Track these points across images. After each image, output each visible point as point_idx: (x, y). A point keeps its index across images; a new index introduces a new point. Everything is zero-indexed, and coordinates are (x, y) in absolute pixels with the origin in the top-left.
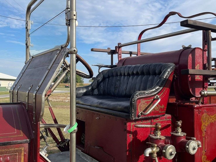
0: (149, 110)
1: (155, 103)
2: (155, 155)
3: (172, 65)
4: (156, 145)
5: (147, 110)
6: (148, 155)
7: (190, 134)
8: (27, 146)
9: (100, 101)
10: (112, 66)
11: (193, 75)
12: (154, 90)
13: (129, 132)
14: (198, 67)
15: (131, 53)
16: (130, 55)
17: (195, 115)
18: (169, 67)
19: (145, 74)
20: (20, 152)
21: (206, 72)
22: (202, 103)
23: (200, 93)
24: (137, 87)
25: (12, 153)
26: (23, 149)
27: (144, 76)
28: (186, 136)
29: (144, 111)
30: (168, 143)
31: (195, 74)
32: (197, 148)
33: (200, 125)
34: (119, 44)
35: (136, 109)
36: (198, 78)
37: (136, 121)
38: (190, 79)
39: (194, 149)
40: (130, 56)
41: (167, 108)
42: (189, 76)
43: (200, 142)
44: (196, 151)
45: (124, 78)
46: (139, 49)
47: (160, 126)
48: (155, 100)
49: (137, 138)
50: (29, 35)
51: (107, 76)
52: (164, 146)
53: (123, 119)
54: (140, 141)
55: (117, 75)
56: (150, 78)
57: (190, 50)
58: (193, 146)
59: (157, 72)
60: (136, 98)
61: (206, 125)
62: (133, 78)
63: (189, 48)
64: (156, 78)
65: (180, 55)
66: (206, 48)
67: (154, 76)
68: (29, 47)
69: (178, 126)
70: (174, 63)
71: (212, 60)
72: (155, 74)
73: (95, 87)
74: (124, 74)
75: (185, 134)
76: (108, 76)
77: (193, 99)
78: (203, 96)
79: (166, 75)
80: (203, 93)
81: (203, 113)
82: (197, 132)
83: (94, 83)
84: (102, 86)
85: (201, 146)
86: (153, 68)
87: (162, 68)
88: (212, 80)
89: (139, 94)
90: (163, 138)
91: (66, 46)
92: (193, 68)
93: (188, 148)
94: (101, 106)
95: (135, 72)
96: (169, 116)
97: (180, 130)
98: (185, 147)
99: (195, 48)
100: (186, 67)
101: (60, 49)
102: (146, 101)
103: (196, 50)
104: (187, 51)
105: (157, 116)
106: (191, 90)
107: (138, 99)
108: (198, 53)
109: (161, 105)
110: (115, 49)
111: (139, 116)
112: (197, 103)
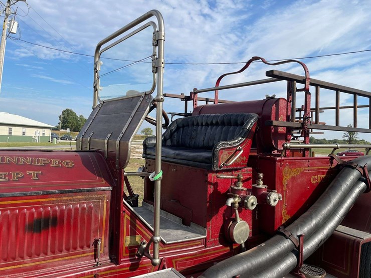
0: (231, 161)
1: (237, 154)
2: (237, 205)
3: (256, 116)
4: (238, 195)
5: (229, 162)
6: (230, 205)
7: (271, 187)
8: (109, 194)
9: (177, 152)
10: (186, 115)
11: (277, 127)
12: (237, 141)
13: (210, 183)
14: (282, 118)
15: (207, 100)
16: (205, 102)
17: (277, 168)
18: (252, 118)
19: (226, 124)
20: (103, 199)
21: (290, 124)
22: (285, 157)
23: (283, 146)
24: (217, 137)
25: (96, 199)
26: (106, 196)
27: (225, 126)
28: (267, 188)
29: (226, 162)
30: (249, 194)
31: (279, 125)
32: (278, 200)
33: (282, 178)
34: (194, 89)
35: (218, 160)
36: (281, 130)
37: (217, 172)
38: (273, 131)
39: (275, 201)
40: (206, 104)
41: (248, 161)
42: (272, 127)
43: (280, 195)
44: (276, 202)
45: (202, 128)
46: (216, 96)
47: (242, 177)
48: (237, 151)
49: (217, 190)
50: (98, 77)
51: (181, 125)
52: (246, 197)
53: (204, 170)
54: (220, 193)
55: (193, 125)
56: (232, 128)
57: (275, 100)
58: (274, 198)
59: (239, 122)
60: (219, 148)
61: (288, 178)
62: (212, 128)
63: (273, 98)
64: (237, 128)
65: (264, 105)
66: (290, 99)
67: (236, 127)
68: (99, 90)
69: (260, 178)
70: (257, 114)
71: (297, 111)
72: (236, 124)
73: (168, 137)
74: (202, 124)
75: (267, 187)
76: (183, 124)
77: (276, 152)
78: (286, 149)
79: (249, 126)
80: (286, 145)
81: (284, 167)
82: (278, 185)
83: (167, 133)
84: (176, 137)
85: (281, 199)
86: (234, 118)
87: (245, 119)
88: (295, 133)
89: (222, 144)
90: (245, 189)
91: (151, 93)
92: (277, 119)
93: (269, 200)
94: (179, 157)
95: (214, 122)
96: (251, 168)
97: (261, 182)
98: (266, 199)
99: (279, 99)
100: (270, 118)
101: (143, 95)
102: (228, 152)
103: (280, 101)
104: (271, 101)
105: (239, 168)
106: (273, 142)
107: (221, 149)
108: (282, 104)
109: (243, 157)
110: (189, 95)
111: (220, 167)
112: (280, 156)
